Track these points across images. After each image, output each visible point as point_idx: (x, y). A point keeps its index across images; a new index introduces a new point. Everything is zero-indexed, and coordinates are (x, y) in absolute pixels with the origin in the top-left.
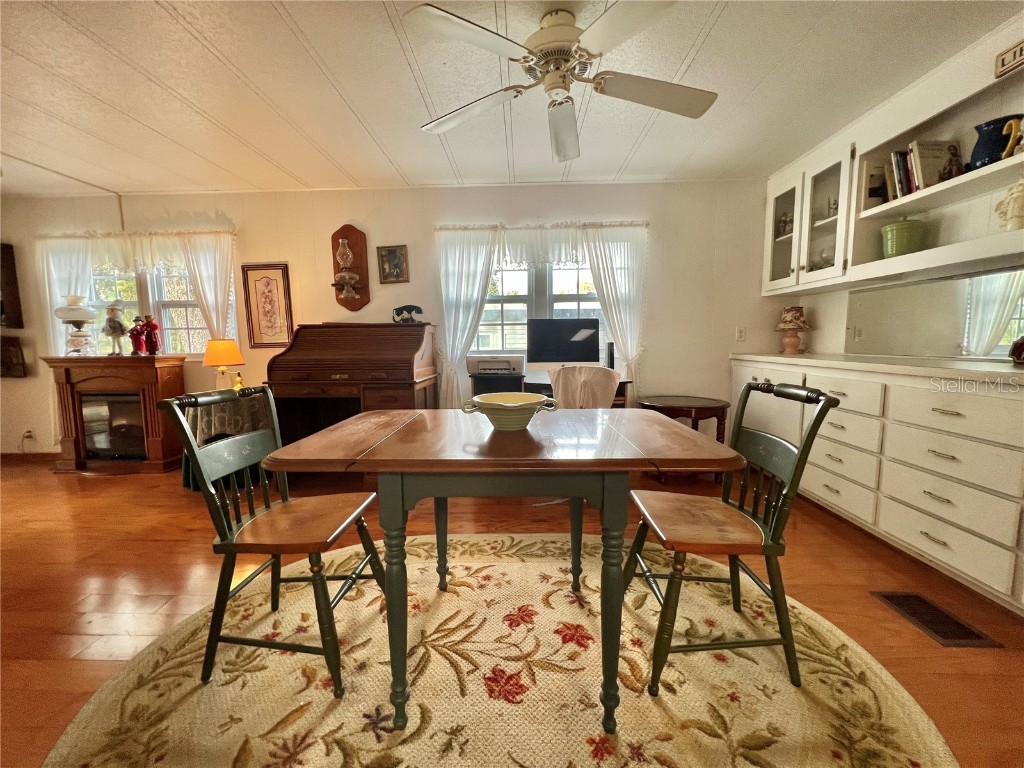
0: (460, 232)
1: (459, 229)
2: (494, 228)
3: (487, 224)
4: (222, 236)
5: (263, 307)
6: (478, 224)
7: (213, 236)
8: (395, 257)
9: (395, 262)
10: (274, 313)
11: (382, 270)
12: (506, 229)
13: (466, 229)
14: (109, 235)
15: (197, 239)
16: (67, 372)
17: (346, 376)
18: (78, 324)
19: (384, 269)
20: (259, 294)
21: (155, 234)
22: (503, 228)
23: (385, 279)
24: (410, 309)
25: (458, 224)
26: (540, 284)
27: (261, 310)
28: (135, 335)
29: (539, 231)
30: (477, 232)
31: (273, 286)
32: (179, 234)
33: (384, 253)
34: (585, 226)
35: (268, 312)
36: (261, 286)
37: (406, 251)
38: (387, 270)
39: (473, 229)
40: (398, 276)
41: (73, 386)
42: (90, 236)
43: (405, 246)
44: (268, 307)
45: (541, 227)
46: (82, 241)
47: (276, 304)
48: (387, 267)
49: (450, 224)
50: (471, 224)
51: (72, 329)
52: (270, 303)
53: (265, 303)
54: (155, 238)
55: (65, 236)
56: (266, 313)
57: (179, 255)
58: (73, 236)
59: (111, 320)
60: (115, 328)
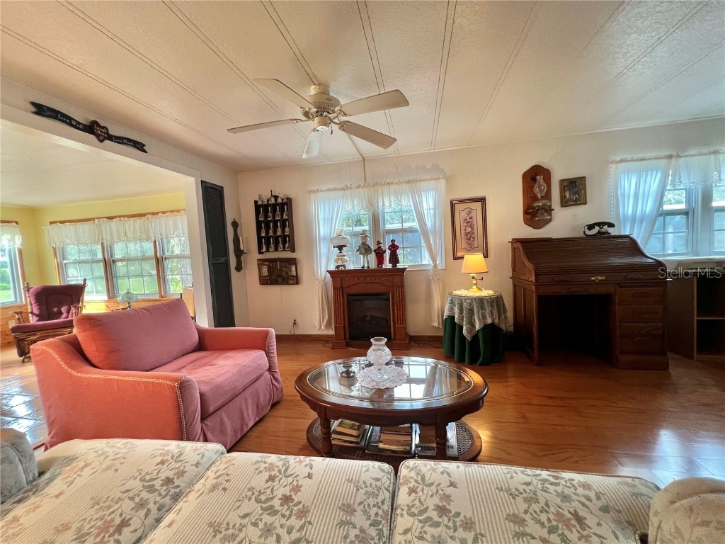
0: (639, 163)
1: (637, 160)
2: (670, 157)
3: (663, 154)
4: (440, 180)
5: (465, 230)
6: (653, 155)
7: (433, 182)
8: (576, 187)
9: (575, 190)
10: (473, 233)
11: (563, 197)
12: (681, 157)
13: (643, 159)
15: (422, 185)
16: (341, 280)
17: (603, 278)
18: (340, 248)
19: (565, 196)
20: (462, 220)
21: (392, 183)
22: (678, 156)
23: (565, 203)
24: (600, 224)
25: (635, 157)
27: (463, 232)
29: (712, 156)
30: (653, 161)
31: (473, 214)
32: (409, 182)
33: (566, 184)
35: (469, 233)
36: (464, 215)
37: (585, 181)
38: (568, 196)
39: (649, 159)
40: (577, 200)
41: (342, 289)
42: (347, 188)
43: (584, 177)
44: (469, 230)
46: (341, 192)
47: (475, 227)
48: (567, 194)
49: (629, 157)
50: (647, 155)
51: (336, 250)
52: (470, 227)
53: (466, 227)
54: (392, 186)
55: (330, 190)
56: (467, 234)
57: (408, 196)
58: (335, 189)
59: (364, 244)
60: (365, 249)
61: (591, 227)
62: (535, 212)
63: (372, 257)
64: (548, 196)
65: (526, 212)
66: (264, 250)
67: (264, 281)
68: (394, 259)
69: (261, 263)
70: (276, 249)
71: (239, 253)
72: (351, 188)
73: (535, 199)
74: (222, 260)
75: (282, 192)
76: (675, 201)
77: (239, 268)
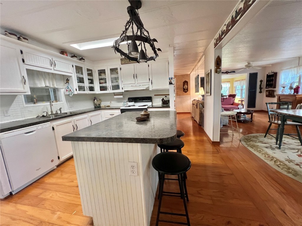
14: (295, 67)
16: (279, 97)
18: (284, 87)
28: (295, 90)
41: (280, 100)
42: (290, 68)
51: (282, 88)
55: (286, 69)
58: (288, 69)
60: (291, 88)
63: (293, 91)
66: (267, 88)
67: (267, 96)
69: (267, 91)
70: (270, 88)
71: (261, 88)
72: (292, 68)
74: (254, 90)
75: (275, 71)
77: (261, 92)
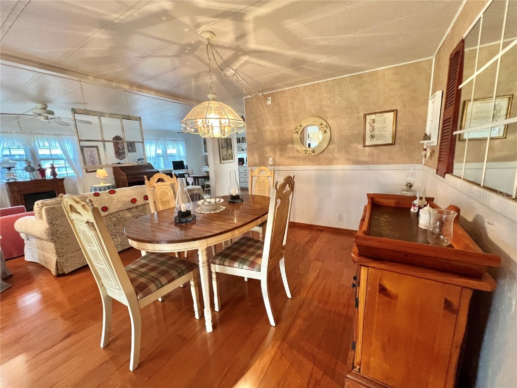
2: (156, 140)
3: (155, 138)
5: (90, 159)
6: (152, 138)
9: (132, 146)
11: (128, 149)
13: (150, 139)
14: (17, 133)
15: (64, 137)
18: (9, 169)
20: (88, 155)
22: (159, 140)
23: (129, 151)
24: (142, 159)
25: (148, 138)
26: (165, 151)
27: (90, 161)
30: (153, 140)
31: (93, 153)
33: (128, 144)
34: (174, 140)
36: (89, 153)
37: (135, 144)
40: (133, 150)
43: (134, 142)
44: (92, 160)
45: (166, 140)
47: (95, 158)
48: (130, 148)
49: (146, 138)
52: (93, 158)
54: (44, 136)
56: (91, 161)
57: (56, 142)
59: (30, 166)
61: (139, 160)
62: (119, 153)
64: (123, 148)
65: (116, 153)
68: (54, 174)
72: (10, 133)
73: (119, 148)
76: (160, 152)
